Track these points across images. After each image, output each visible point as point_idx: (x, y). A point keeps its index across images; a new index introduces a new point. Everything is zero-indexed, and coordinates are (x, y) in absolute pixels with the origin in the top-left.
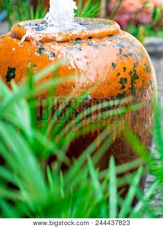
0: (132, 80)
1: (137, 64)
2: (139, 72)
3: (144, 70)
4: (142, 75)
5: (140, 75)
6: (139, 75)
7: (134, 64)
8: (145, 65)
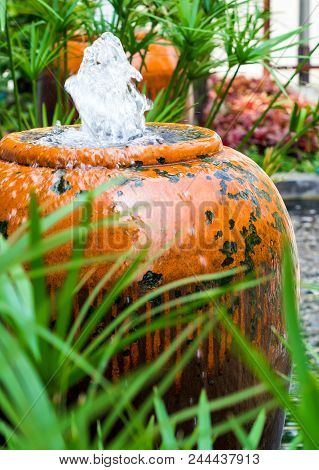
0: (247, 246)
1: (258, 213)
2: (263, 230)
3: (272, 225)
4: (268, 235)
5: (264, 235)
6: (261, 236)
7: (252, 214)
8: (273, 215)
